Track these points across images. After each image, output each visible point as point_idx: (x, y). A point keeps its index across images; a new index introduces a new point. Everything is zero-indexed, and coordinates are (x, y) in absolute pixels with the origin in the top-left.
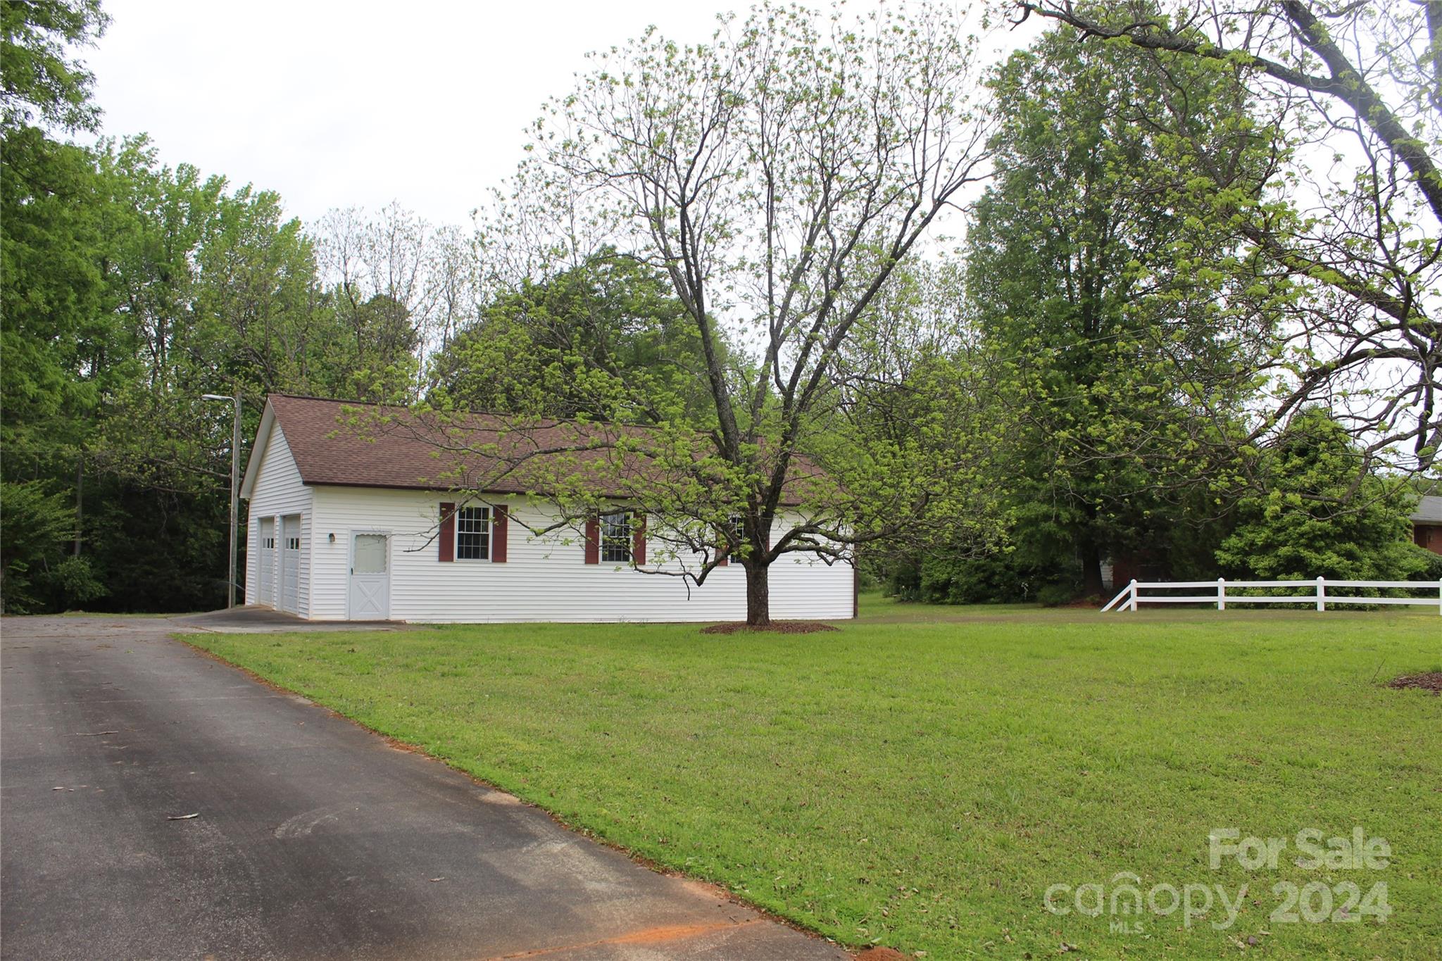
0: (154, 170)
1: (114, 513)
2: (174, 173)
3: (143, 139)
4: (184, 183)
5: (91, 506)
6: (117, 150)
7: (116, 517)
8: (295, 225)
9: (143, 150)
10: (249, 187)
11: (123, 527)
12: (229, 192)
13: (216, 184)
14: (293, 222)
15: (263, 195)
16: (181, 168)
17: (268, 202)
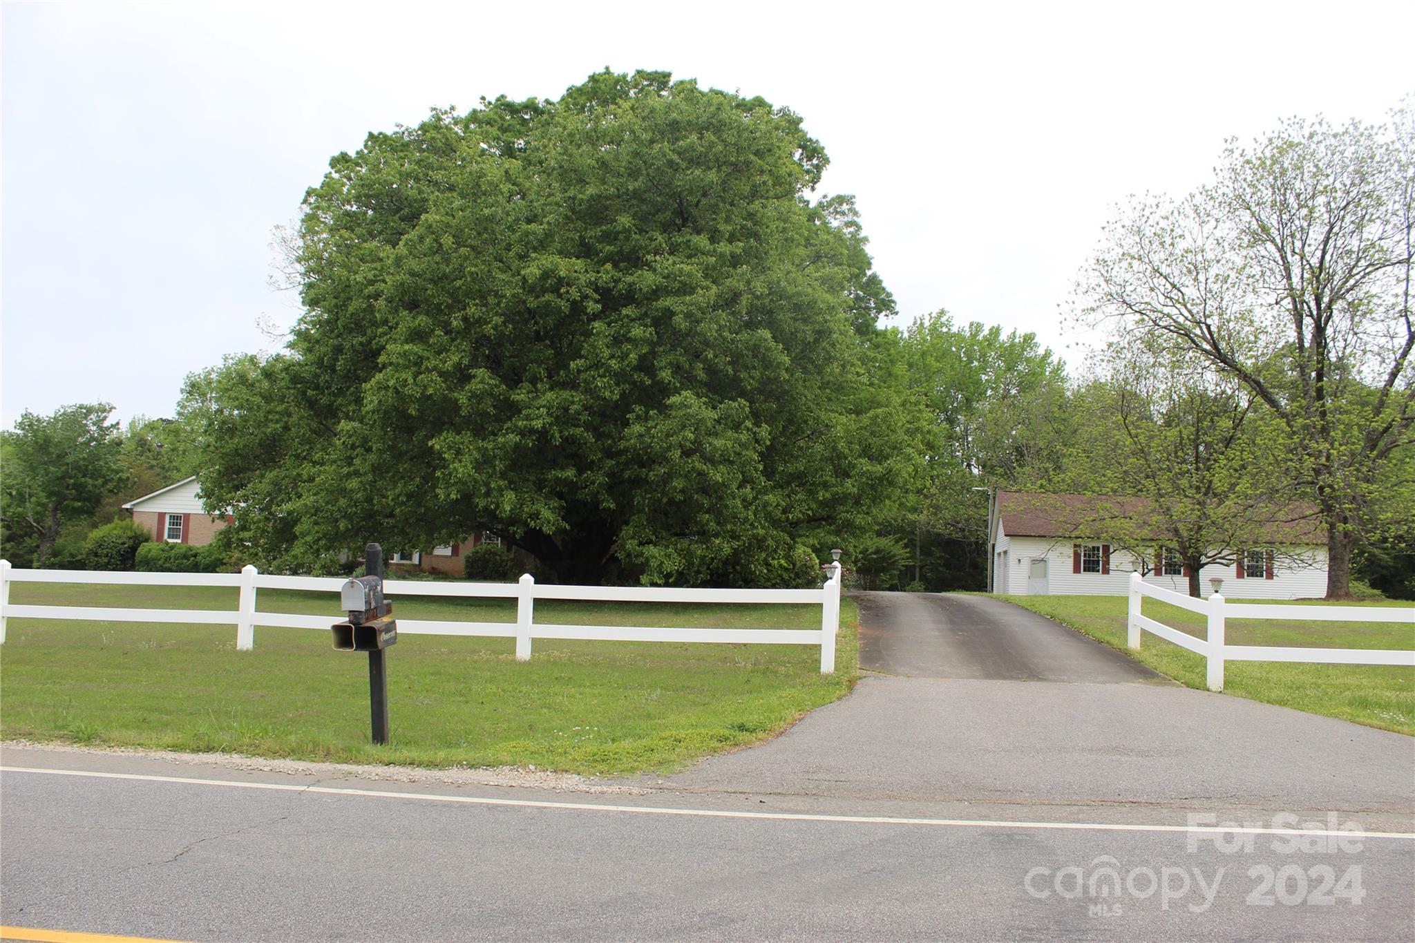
0: (954, 330)
1: (938, 555)
2: (967, 329)
3: (942, 313)
4: (974, 336)
5: (926, 552)
6: (927, 324)
7: (940, 558)
8: (1048, 354)
9: (943, 319)
10: (1014, 333)
11: (944, 565)
12: (1003, 337)
13: (995, 332)
14: (1046, 350)
15: (1026, 335)
16: (971, 324)
17: (1029, 339)
